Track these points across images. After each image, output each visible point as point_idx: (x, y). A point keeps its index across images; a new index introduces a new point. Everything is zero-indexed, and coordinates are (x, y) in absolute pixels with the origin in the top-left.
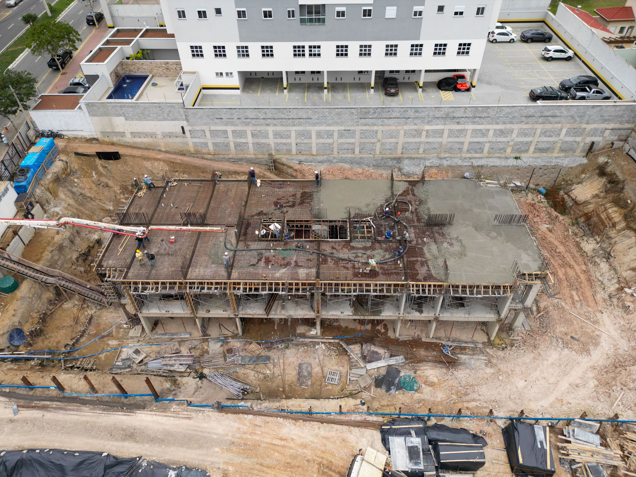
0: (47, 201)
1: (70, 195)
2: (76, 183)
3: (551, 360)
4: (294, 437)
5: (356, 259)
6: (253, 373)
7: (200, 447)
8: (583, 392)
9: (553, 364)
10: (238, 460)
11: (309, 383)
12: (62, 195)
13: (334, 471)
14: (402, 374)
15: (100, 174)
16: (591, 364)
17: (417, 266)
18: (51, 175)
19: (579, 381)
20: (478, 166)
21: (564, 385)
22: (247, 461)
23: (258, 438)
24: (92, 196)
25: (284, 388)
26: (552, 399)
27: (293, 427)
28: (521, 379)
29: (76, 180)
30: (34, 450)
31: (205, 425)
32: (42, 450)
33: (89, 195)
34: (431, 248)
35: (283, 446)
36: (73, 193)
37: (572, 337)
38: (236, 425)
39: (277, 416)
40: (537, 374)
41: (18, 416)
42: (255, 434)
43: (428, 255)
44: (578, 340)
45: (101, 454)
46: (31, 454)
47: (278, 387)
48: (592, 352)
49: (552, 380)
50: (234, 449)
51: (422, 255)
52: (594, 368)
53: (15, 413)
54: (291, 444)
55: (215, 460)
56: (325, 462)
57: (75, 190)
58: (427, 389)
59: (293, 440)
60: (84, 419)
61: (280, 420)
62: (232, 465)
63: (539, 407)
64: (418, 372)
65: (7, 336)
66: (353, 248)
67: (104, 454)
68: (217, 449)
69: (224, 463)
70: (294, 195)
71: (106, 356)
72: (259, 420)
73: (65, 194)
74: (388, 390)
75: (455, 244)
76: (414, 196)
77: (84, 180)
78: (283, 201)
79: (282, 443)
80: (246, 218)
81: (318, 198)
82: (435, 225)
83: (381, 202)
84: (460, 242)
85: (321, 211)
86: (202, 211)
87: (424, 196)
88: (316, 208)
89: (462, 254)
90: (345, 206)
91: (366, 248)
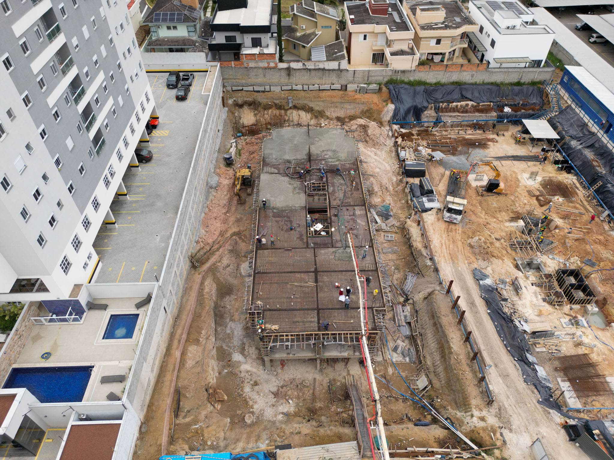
4: (439, 241)
5: (343, 190)
6: (395, 276)
7: (462, 275)
8: (379, 153)
10: (461, 260)
11: (396, 248)
14: (380, 210)
20: (219, 150)
22: (459, 257)
23: (446, 254)
25: (402, 259)
27: (434, 242)
28: (375, 169)
30: (505, 345)
31: (449, 275)
32: (503, 341)
34: (330, 161)
38: (443, 263)
40: (372, 164)
41: (491, 363)
45: (489, 314)
46: (508, 345)
49: (374, 160)
50: (456, 262)
52: (366, 147)
53: (491, 366)
55: (465, 268)
56: (446, 230)
58: (387, 202)
61: (432, 247)
62: (464, 262)
64: (377, 205)
67: (489, 311)
68: (460, 269)
69: (465, 265)
71: (403, 372)
74: (391, 216)
75: (325, 153)
76: (279, 165)
77: (206, 435)
78: (285, 227)
79: (444, 245)
80: (305, 246)
81: (282, 207)
82: (310, 158)
83: (287, 179)
84: (323, 151)
85: (297, 206)
86: (298, 275)
87: (280, 161)
88: (293, 208)
89: (334, 151)
90: (292, 194)
91: (333, 185)
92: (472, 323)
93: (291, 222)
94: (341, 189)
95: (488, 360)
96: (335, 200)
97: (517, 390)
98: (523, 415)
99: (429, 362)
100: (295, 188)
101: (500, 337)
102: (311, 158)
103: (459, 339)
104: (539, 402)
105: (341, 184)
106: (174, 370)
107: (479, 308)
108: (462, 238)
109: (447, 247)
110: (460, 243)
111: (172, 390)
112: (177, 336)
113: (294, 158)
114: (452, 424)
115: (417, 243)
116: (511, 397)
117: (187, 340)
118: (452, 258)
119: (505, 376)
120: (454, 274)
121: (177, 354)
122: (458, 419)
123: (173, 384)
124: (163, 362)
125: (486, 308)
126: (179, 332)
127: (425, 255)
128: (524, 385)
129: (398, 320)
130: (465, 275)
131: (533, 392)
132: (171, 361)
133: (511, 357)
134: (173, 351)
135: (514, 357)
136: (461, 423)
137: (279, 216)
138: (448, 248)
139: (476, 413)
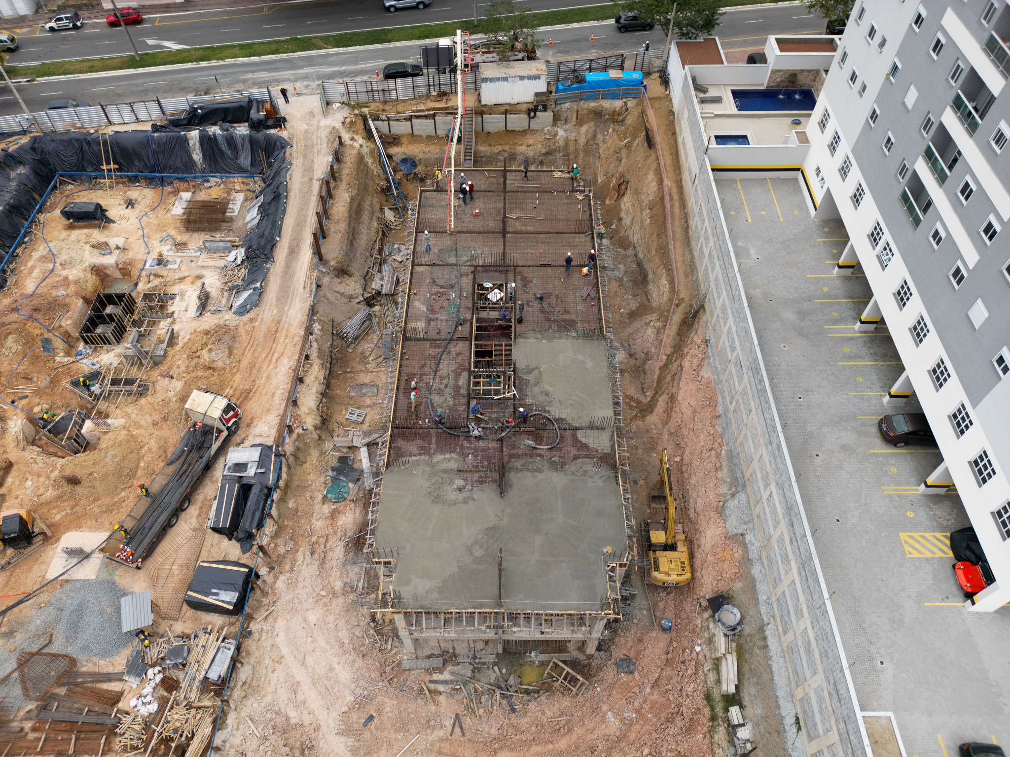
0: (566, 121)
1: (590, 136)
2: (608, 132)
3: (338, 668)
4: (278, 369)
5: (437, 377)
6: (372, 346)
7: (278, 300)
8: (284, 695)
9: (331, 669)
10: (264, 328)
11: (353, 394)
12: (584, 129)
13: (242, 402)
14: (351, 485)
15: (628, 146)
16: (324, 728)
17: (419, 442)
18: (596, 104)
19: (300, 697)
20: (765, 638)
21: (300, 675)
22: (262, 334)
23: (282, 340)
24: (602, 155)
25: (350, 372)
26: (285, 651)
27: (287, 367)
28: (318, 620)
29: (611, 130)
30: (286, 199)
31: (298, 300)
32: (285, 203)
33: (601, 151)
34: (452, 462)
35: (271, 361)
36: (594, 137)
37: (371, 718)
38: (296, 323)
39: (301, 354)
40: (322, 642)
41: (315, 182)
42: (285, 339)
43: (438, 458)
44: (365, 724)
45: (280, 237)
47: (352, 367)
48: (342, 739)
49: (309, 660)
50: (274, 324)
51: (440, 449)
52: (317, 729)
54: (271, 367)
55: (266, 312)
56: (251, 395)
57: (599, 136)
58: (327, 509)
59: (276, 368)
60: (309, 219)
61: (296, 356)
62: (260, 325)
63: (277, 630)
64: (352, 505)
65: (405, 156)
66: (458, 375)
68: (275, 312)
69: (262, 319)
70: (567, 312)
72: (298, 340)
73: (587, 131)
74: (333, 469)
75: (461, 496)
76: (576, 457)
77: (615, 136)
78: (553, 300)
79: (274, 360)
80: (518, 269)
81: (560, 338)
82: (503, 475)
83: (556, 412)
84: (465, 501)
85: (532, 340)
86: (530, 229)
87: (573, 468)
88: (539, 336)
89: (437, 499)
90: (543, 367)
91: (457, 388)
92: (308, 224)
93: (542, 311)
94: (442, 378)
95: (316, 186)
96: (458, 354)
97: (305, 157)
98: (314, 137)
99: (375, 224)
100: (537, 384)
101: (285, 208)
102: (496, 476)
103: (337, 205)
104: (292, 146)
105: (440, 392)
106: (665, 165)
107: (287, 246)
108: (234, 374)
109: (269, 357)
110: (244, 364)
111: (659, 147)
112: (677, 204)
113: (540, 476)
114: (380, 156)
115: (316, 374)
116: (316, 151)
117: (662, 198)
118: (276, 331)
119: (309, 170)
120: (289, 302)
121: (667, 183)
122: (373, 157)
123: (660, 152)
124: (680, 174)
125: (278, 245)
126: (677, 210)
127: (315, 345)
128: (294, 162)
129: (392, 278)
130: (275, 299)
131: (291, 154)
132: (671, 174)
133: (289, 186)
134: (674, 185)
135: (286, 186)
136: (372, 152)
137: (566, 321)
138: (271, 352)
139: (357, 145)
